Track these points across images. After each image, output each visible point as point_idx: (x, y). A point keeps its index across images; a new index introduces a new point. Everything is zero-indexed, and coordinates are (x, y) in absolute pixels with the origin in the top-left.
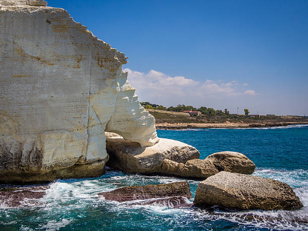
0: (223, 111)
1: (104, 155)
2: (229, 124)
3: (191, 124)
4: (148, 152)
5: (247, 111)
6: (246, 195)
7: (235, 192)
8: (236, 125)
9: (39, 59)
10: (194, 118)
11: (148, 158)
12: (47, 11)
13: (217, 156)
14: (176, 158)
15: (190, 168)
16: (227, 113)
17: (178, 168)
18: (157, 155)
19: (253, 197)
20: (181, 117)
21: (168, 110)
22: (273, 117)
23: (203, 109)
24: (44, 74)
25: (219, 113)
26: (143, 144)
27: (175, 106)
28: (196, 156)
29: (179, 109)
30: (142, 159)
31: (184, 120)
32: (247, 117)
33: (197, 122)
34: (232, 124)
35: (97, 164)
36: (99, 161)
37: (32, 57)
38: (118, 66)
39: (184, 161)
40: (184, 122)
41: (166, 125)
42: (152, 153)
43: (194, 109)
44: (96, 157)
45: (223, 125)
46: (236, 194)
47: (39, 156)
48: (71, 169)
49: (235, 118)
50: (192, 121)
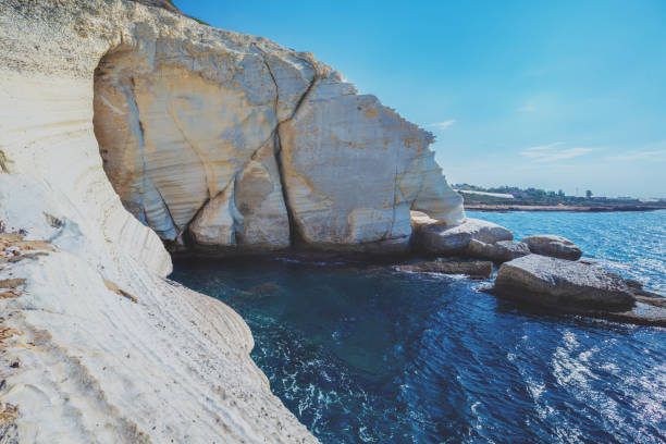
1: (409, 233)
2: (563, 207)
3: (514, 206)
5: (589, 193)
7: (544, 276)
8: (572, 208)
9: (350, 144)
10: (519, 200)
11: (452, 236)
12: (358, 99)
16: (561, 194)
18: (463, 235)
21: (489, 191)
23: (531, 191)
24: (355, 158)
25: (552, 194)
26: (449, 223)
27: (496, 187)
29: (501, 191)
31: (507, 202)
32: (587, 200)
33: (521, 204)
34: (566, 207)
35: (401, 239)
37: (345, 143)
38: (425, 145)
42: (458, 232)
43: (519, 191)
44: (401, 233)
46: (546, 278)
47: (349, 230)
50: (516, 203)
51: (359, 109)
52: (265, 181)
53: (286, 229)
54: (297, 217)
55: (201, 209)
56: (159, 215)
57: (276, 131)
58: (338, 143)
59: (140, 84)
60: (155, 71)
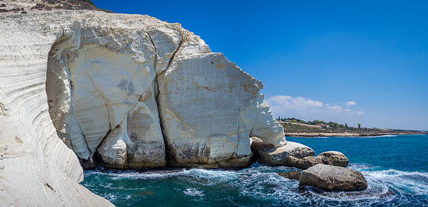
0: (344, 125)
1: (249, 152)
2: (347, 134)
3: (322, 134)
4: (279, 151)
5: (359, 125)
6: (331, 180)
7: (324, 177)
8: (351, 134)
9: (207, 88)
10: (324, 130)
11: (278, 155)
12: (211, 55)
13: (325, 155)
14: (297, 155)
15: (305, 162)
16: (346, 126)
17: (298, 162)
18: (285, 153)
19: (336, 181)
20: (314, 128)
21: (307, 123)
22: (376, 130)
23: (330, 124)
24: (210, 98)
25: (342, 126)
26: (276, 145)
27: (312, 121)
28: (312, 154)
29: (314, 123)
30: (274, 156)
31: (317, 130)
32: (359, 129)
33: (326, 132)
34: (348, 134)
35: (244, 158)
36: (246, 156)
37: (203, 87)
38: (258, 90)
39: (302, 157)
40: (316, 132)
41: (304, 134)
42: (281, 152)
43: (325, 123)
44: (244, 153)
45: (343, 134)
46: (325, 179)
47: (208, 152)
48: (227, 161)
49: (352, 130)
50: (322, 131)
51: (212, 63)
52: (148, 116)
53: (162, 151)
54: (171, 142)
55: (106, 137)
56: (79, 142)
57: (156, 80)
58: (198, 87)
59: (72, 57)
60: (80, 48)
